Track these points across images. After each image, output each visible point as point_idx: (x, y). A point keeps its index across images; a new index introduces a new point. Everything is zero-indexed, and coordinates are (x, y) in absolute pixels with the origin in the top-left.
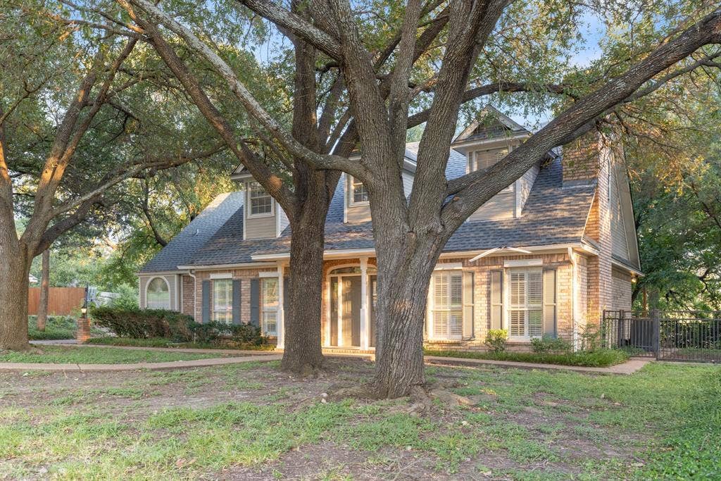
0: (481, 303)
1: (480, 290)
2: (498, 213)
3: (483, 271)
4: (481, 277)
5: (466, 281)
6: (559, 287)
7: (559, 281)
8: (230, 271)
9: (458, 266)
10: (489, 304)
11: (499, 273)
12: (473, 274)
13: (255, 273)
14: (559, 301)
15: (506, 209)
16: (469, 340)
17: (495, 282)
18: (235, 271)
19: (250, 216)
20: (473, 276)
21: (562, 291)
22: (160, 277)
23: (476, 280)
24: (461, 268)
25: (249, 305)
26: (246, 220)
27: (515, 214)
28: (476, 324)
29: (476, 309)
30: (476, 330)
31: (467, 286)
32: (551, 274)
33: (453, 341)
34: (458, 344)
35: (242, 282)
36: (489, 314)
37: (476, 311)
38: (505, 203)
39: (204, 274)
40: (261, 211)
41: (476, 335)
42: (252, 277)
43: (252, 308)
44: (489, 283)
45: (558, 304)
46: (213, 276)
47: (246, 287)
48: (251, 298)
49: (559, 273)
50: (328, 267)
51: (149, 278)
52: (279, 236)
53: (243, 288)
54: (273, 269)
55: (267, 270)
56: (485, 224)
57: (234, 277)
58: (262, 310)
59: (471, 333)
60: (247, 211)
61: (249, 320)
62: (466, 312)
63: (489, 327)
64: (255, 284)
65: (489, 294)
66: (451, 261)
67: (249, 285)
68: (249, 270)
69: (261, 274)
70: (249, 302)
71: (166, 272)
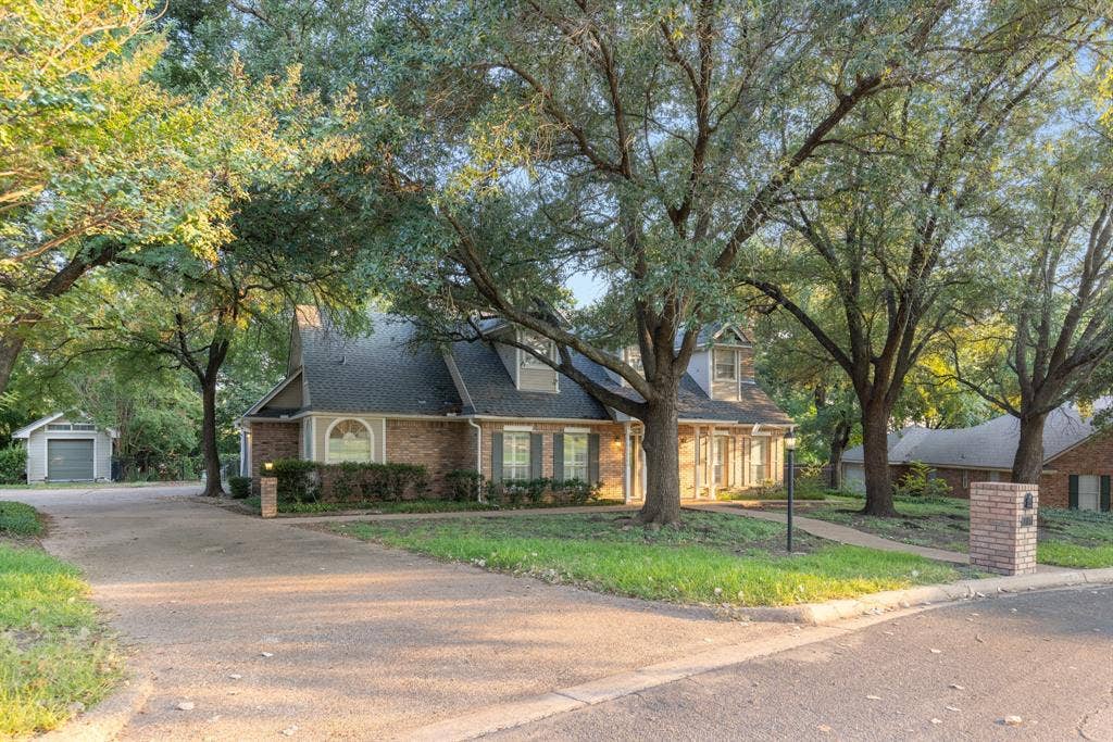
0: (738, 460)
1: (739, 450)
2: (728, 396)
3: (741, 437)
4: (739, 441)
6: (777, 450)
8: (529, 424)
9: (726, 433)
10: (743, 460)
13: (558, 428)
15: (734, 394)
16: (733, 487)
18: (533, 424)
19: (524, 366)
20: (734, 442)
21: (778, 453)
22: (357, 419)
23: (736, 446)
24: (727, 435)
25: (552, 460)
26: (521, 368)
27: (738, 398)
28: (736, 475)
29: (735, 464)
30: (736, 479)
31: (731, 450)
32: (775, 443)
35: (544, 436)
36: (743, 468)
38: (732, 389)
39: (493, 425)
41: (736, 482)
42: (555, 432)
43: (555, 462)
46: (506, 428)
47: (548, 441)
48: (554, 452)
49: (778, 442)
51: (332, 420)
52: (558, 391)
53: (545, 442)
54: (579, 425)
55: (573, 425)
56: (726, 403)
57: (535, 431)
58: (564, 465)
59: (733, 481)
60: (521, 360)
61: (552, 473)
62: (731, 466)
63: (744, 477)
64: (559, 439)
65: (744, 454)
66: (722, 429)
67: (551, 440)
68: (552, 424)
69: (567, 430)
70: (551, 457)
71: (368, 415)
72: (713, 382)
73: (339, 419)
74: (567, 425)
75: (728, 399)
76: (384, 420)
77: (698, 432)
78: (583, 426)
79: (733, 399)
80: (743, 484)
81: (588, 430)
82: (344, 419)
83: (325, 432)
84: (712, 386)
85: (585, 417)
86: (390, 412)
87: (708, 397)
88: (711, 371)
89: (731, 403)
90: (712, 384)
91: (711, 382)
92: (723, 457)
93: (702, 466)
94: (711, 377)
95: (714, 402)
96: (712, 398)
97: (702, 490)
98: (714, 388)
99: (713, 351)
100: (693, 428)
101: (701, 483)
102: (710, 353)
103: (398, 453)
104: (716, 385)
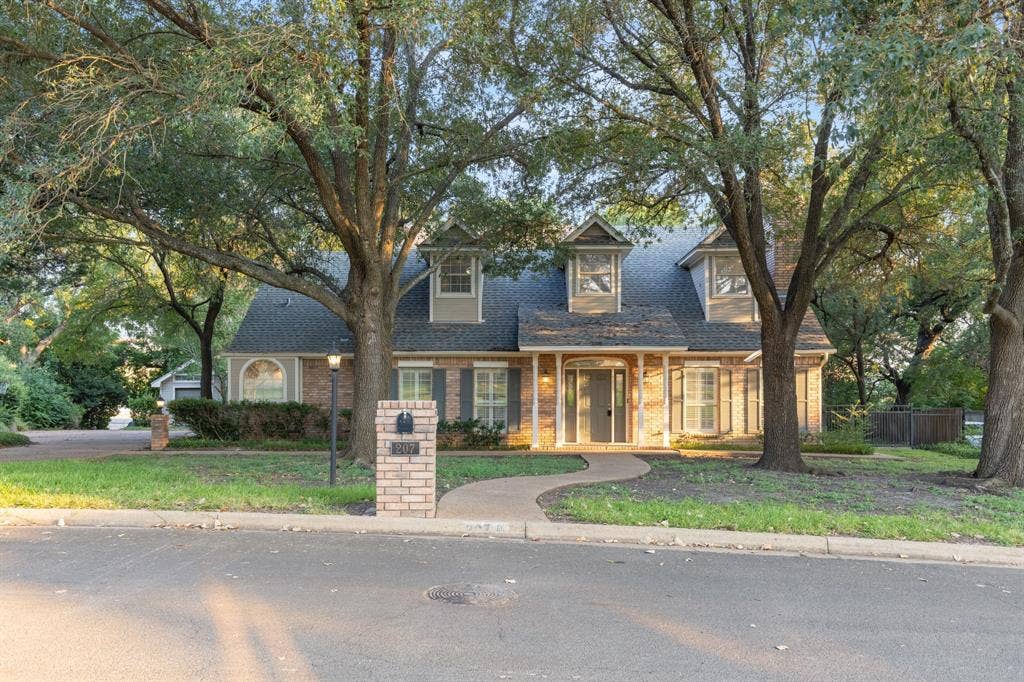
0: (738, 399)
1: (738, 388)
2: (736, 315)
3: (741, 369)
4: (738, 376)
5: (724, 379)
6: (809, 386)
7: (809, 380)
8: (429, 358)
9: (717, 364)
10: (746, 400)
11: (756, 372)
12: (731, 373)
13: (465, 362)
14: (809, 397)
15: (745, 313)
16: (727, 433)
17: (753, 378)
18: (437, 359)
19: (439, 294)
21: (811, 389)
22: (269, 359)
23: (734, 380)
24: (718, 366)
25: (458, 398)
26: (434, 298)
27: (753, 318)
28: (733, 418)
29: (733, 404)
30: (733, 424)
31: (725, 385)
32: (803, 376)
33: (711, 435)
34: (716, 437)
35: (448, 372)
36: (746, 410)
37: (733, 406)
38: (744, 307)
40: (455, 289)
41: (734, 428)
42: (462, 367)
43: (462, 402)
44: (746, 381)
45: (809, 401)
46: (402, 364)
47: (453, 377)
48: (461, 390)
49: (809, 374)
50: (567, 359)
51: (246, 361)
52: (481, 320)
53: (449, 379)
54: (493, 359)
55: (485, 359)
56: (728, 325)
57: (436, 366)
58: (475, 404)
59: (728, 427)
60: (435, 289)
61: (458, 415)
62: (724, 407)
63: (746, 421)
64: (467, 375)
65: (746, 391)
66: (709, 359)
67: (458, 376)
68: (458, 358)
69: (477, 364)
70: (457, 395)
71: (280, 354)
72: (711, 298)
73: (252, 360)
74: (478, 359)
75: (737, 321)
76: (297, 359)
77: (666, 361)
78: (499, 359)
79: (746, 319)
80: (746, 431)
81: (505, 364)
82: (257, 359)
83: (239, 371)
85: (494, 349)
86: (304, 351)
87: (704, 318)
88: (707, 285)
89: (738, 325)
90: (708, 302)
91: (707, 299)
92: (715, 395)
93: (676, 407)
94: (707, 292)
95: (709, 325)
96: (708, 319)
97: (677, 437)
98: (712, 307)
99: (710, 258)
100: (661, 358)
101: (676, 428)
102: (706, 262)
103: (315, 393)
104: (716, 302)
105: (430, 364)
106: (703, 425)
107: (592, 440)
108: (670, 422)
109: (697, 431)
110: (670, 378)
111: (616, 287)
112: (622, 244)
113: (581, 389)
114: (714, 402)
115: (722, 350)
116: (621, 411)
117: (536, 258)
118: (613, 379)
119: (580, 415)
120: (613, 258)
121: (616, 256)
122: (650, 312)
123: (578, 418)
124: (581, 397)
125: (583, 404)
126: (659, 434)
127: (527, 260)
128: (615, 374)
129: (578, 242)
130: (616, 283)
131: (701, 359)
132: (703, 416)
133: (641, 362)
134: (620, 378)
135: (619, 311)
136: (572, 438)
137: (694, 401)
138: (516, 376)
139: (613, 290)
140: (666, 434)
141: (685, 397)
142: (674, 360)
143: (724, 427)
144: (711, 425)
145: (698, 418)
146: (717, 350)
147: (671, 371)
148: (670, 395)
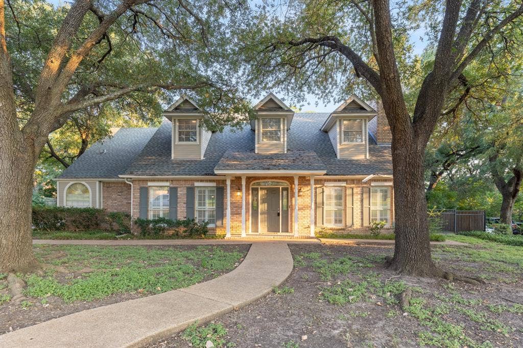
0: (357, 205)
1: (357, 198)
2: (356, 155)
3: (359, 187)
4: (357, 190)
5: (349, 192)
8: (167, 181)
9: (344, 184)
10: (362, 206)
11: (368, 189)
12: (352, 188)
13: (190, 183)
16: (351, 227)
17: (366, 193)
18: (172, 180)
19: (177, 143)
20: (353, 190)
22: (82, 182)
23: (354, 192)
24: (345, 185)
25: (185, 205)
26: (175, 145)
27: (366, 156)
28: (354, 217)
29: (354, 209)
30: (354, 221)
31: (350, 195)
33: (341, 228)
34: (344, 229)
35: (179, 189)
36: (362, 212)
37: (354, 210)
38: (360, 150)
39: (141, 182)
40: (188, 140)
41: (355, 224)
42: (188, 186)
43: (188, 208)
44: (362, 194)
46: (150, 184)
47: (182, 192)
48: (187, 201)
50: (252, 181)
51: (68, 183)
53: (179, 193)
54: (207, 181)
55: (202, 181)
56: (350, 160)
57: (171, 185)
58: (196, 209)
59: (351, 223)
60: (175, 139)
61: (185, 216)
62: (349, 211)
63: (362, 219)
64: (191, 191)
65: (362, 201)
66: (339, 181)
67: (185, 192)
68: (185, 180)
69: (196, 184)
70: (184, 204)
71: (87, 179)
72: (340, 145)
73: (72, 183)
74: (198, 181)
75: (355, 158)
76: (97, 183)
77: (312, 182)
78: (211, 181)
79: (361, 157)
80: (362, 225)
81: (214, 184)
82: (74, 182)
83: (64, 189)
84: (338, 148)
86: (102, 177)
87: (336, 157)
88: (338, 136)
89: (357, 161)
90: (339, 147)
91: (338, 145)
92: (343, 204)
93: (319, 211)
94: (338, 140)
95: (339, 161)
96: (339, 157)
97: (319, 229)
98: (342, 150)
99: (340, 121)
100: (310, 180)
101: (319, 224)
102: (338, 123)
103: (110, 202)
104: (343, 147)
105: (168, 184)
106: (336, 221)
107: (268, 231)
108: (316, 220)
109: (332, 225)
110: (316, 192)
111: (284, 138)
112: (287, 111)
113: (261, 200)
114: (342, 207)
115: (348, 175)
116: (286, 214)
117: (233, 119)
118: (281, 193)
119: (261, 214)
120: (282, 120)
121: (284, 119)
122: (304, 153)
123: (259, 216)
124: (261, 203)
125: (262, 207)
126: (309, 227)
127: (228, 120)
128: (282, 190)
129: (260, 110)
130: (284, 136)
131: (335, 181)
132: (336, 216)
133: (296, 182)
134: (285, 193)
135: (286, 152)
136: (256, 229)
137: (331, 207)
138: (220, 191)
139: (282, 140)
140: (313, 227)
141: (325, 204)
142: (317, 181)
143: (349, 223)
144: (340, 221)
145: (333, 218)
146: (345, 175)
147: (316, 188)
148: (316, 203)
